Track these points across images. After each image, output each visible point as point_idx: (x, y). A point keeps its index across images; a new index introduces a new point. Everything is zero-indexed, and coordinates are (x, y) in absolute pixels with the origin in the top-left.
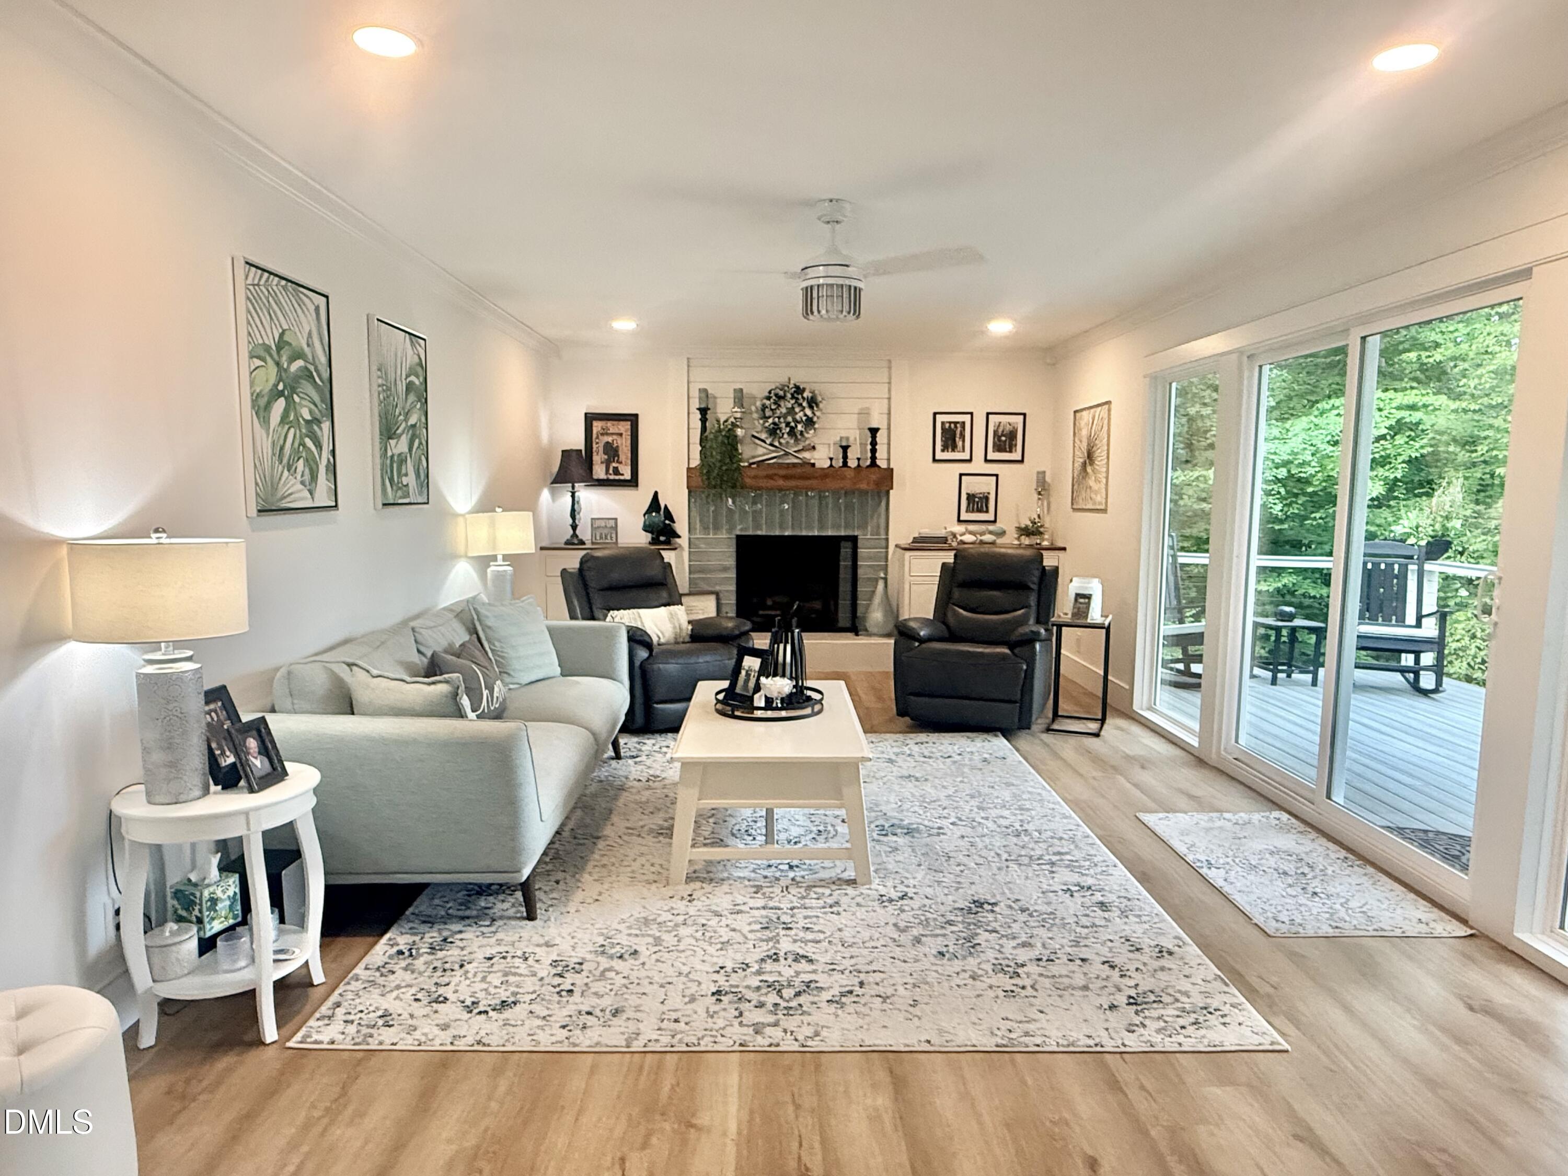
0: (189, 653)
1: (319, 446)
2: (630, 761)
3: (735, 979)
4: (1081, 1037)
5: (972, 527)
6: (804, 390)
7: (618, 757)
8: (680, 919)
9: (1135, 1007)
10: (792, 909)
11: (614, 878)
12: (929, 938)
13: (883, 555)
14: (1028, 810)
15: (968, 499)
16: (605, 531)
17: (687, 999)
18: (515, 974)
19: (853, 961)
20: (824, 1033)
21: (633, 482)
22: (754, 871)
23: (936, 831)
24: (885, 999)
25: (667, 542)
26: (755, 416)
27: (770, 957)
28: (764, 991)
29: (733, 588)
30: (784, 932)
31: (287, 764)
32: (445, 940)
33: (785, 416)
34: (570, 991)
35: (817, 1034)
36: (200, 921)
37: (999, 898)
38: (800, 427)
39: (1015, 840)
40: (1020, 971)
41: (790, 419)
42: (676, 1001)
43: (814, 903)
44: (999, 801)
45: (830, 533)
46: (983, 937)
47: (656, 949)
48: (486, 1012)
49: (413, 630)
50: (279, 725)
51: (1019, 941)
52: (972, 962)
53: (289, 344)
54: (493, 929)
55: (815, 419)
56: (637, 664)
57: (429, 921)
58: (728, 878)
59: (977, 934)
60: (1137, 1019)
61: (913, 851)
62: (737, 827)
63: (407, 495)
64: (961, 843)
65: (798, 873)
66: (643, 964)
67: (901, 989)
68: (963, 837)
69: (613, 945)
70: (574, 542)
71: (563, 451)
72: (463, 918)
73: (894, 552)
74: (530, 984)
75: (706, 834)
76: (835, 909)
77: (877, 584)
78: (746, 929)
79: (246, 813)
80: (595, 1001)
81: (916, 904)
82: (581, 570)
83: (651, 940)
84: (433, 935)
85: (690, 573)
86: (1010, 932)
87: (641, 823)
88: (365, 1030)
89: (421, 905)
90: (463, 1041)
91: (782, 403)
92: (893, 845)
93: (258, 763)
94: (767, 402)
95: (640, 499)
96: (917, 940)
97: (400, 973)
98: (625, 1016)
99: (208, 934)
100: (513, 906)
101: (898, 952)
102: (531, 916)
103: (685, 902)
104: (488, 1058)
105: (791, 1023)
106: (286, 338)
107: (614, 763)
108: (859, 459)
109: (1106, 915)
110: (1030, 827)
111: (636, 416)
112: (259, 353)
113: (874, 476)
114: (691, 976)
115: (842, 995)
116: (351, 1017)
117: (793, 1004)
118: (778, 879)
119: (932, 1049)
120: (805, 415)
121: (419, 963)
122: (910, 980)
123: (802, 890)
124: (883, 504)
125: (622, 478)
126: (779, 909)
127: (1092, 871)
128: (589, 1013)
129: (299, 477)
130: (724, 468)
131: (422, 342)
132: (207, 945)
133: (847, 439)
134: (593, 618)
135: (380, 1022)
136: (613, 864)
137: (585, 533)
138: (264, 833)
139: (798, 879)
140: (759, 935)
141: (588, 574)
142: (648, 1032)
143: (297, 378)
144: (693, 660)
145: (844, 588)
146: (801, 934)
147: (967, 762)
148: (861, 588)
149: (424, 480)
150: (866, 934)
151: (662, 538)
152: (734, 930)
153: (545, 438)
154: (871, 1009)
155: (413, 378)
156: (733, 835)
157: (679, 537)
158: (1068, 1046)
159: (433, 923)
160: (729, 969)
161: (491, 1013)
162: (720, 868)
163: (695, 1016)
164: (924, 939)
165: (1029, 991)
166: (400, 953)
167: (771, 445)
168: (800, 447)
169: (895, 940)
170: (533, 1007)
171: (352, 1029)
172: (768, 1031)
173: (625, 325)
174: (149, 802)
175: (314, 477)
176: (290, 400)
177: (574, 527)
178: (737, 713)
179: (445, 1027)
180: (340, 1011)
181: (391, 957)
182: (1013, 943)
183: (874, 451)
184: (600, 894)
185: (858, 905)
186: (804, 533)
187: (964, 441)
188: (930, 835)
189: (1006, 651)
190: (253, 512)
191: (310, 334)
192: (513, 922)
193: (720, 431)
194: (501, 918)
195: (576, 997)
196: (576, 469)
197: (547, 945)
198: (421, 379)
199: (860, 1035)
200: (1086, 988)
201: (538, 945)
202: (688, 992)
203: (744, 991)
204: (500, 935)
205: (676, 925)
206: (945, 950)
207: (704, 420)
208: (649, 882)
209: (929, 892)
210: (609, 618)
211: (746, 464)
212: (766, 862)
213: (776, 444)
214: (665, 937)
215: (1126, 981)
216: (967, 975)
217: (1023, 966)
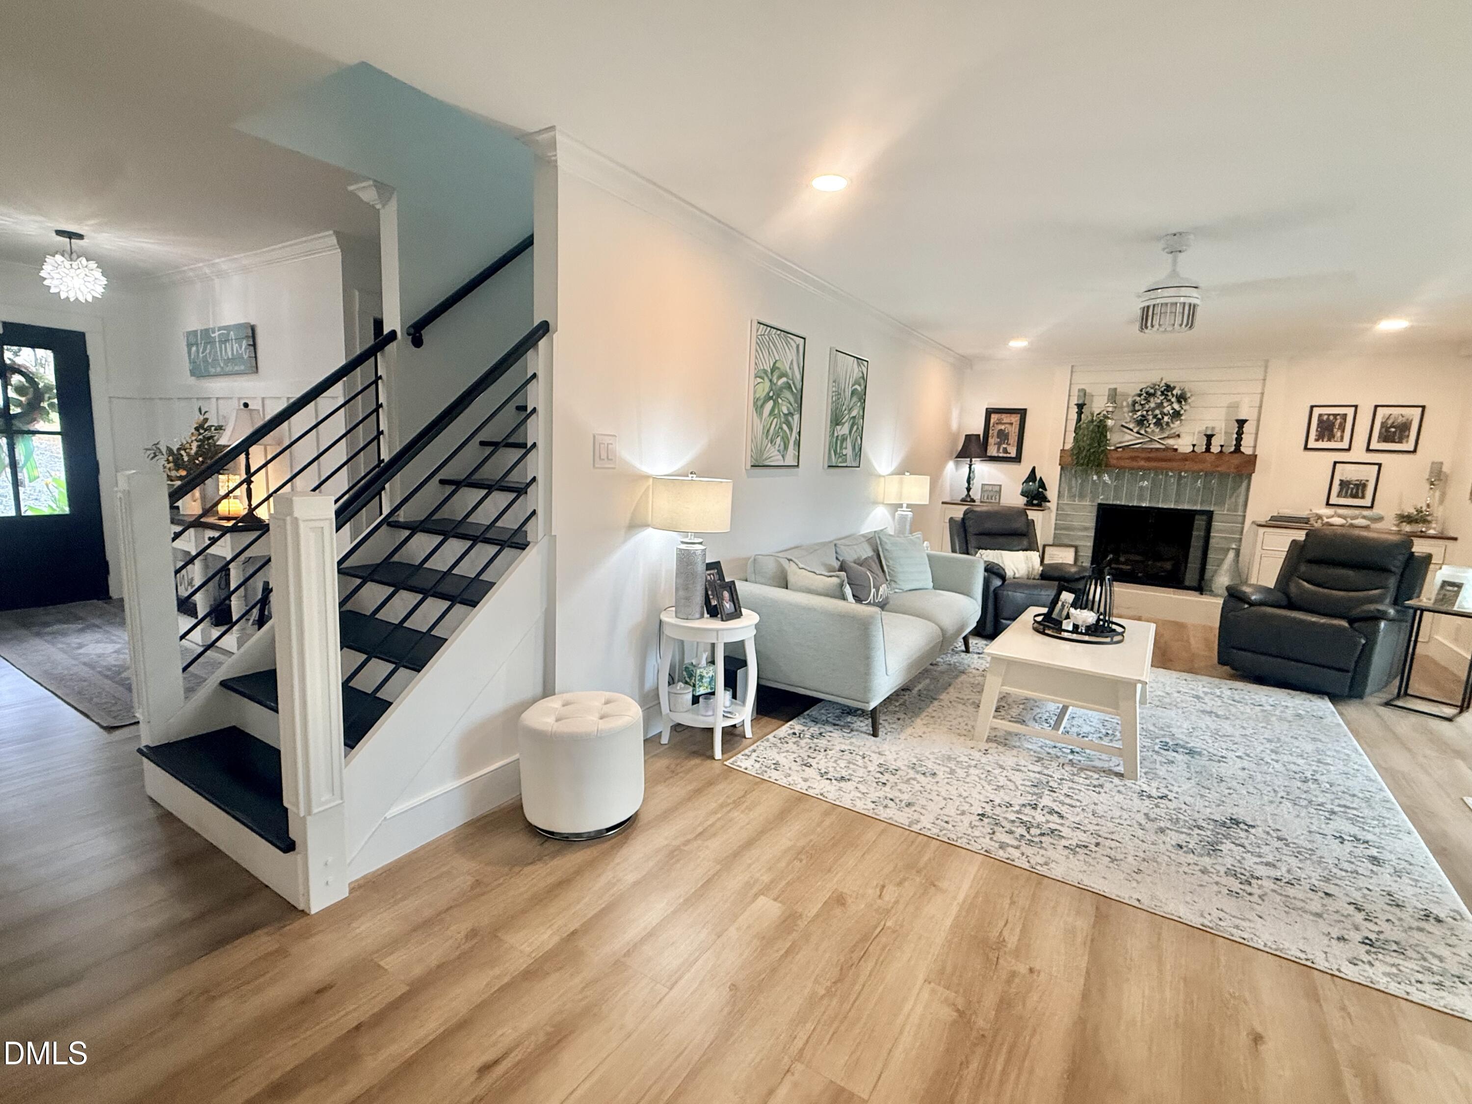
0: (701, 540)
1: (791, 429)
2: (976, 656)
3: (998, 810)
4: (1294, 948)
5: (1341, 511)
6: (1174, 388)
7: (967, 651)
8: (974, 763)
9: (1368, 947)
10: (1061, 779)
11: (936, 726)
12: (1173, 832)
13: (1239, 529)
14: (1328, 764)
15: (1340, 485)
16: (991, 494)
17: (959, 812)
18: (854, 764)
19: (1097, 828)
20: (1053, 865)
21: (1018, 459)
22: (1041, 747)
23: (1216, 758)
24: (1113, 860)
25: (1039, 505)
26: (1126, 409)
27: (1030, 805)
28: (1017, 824)
29: (1090, 544)
30: (1048, 793)
31: (743, 610)
32: (821, 734)
33: (1153, 410)
34: (884, 784)
35: (1046, 864)
36: (694, 686)
37: (1258, 823)
38: (1166, 419)
39: (1299, 784)
40: (1253, 881)
41: (1157, 412)
42: (951, 810)
43: (1081, 780)
44: (1298, 750)
45: (1186, 507)
46: (1226, 846)
47: (949, 776)
48: (831, 780)
49: (835, 545)
50: (740, 586)
51: (1264, 860)
52: (1206, 861)
53: (778, 368)
54: (850, 735)
55: (1182, 412)
56: (992, 589)
57: (815, 721)
58: (1019, 747)
59: (1222, 843)
60: (1366, 958)
61: (1188, 767)
62: (1040, 715)
63: (846, 461)
64: (1240, 773)
65: (1077, 757)
66: (937, 782)
67: (1130, 859)
68: (1244, 769)
69: (921, 766)
70: (968, 499)
71: (966, 436)
72: (835, 725)
73: (1250, 527)
74: (861, 772)
75: (1014, 715)
76: (1097, 789)
77: (1226, 555)
78: (1019, 782)
79: (717, 631)
80: (898, 794)
81: (1172, 805)
82: (963, 519)
83: (948, 770)
84: (815, 729)
85: (1055, 529)
86: (1257, 850)
87: (969, 697)
88: (764, 768)
89: (813, 711)
90: (813, 791)
91: (1152, 399)
92: (1171, 759)
93: (728, 606)
94: (1138, 399)
95: (1022, 471)
96: (1162, 830)
97: (791, 744)
98: (913, 809)
99: (697, 694)
100: (867, 725)
101: (1140, 833)
102: (875, 734)
103: (980, 753)
104: (826, 806)
105: (1029, 851)
106: (777, 365)
107: (963, 655)
108: (1222, 446)
109: (1375, 868)
110: (1324, 778)
111: (1025, 410)
112: (760, 375)
113: (1236, 460)
114: (967, 800)
115: (1078, 846)
116: (758, 759)
117: (1036, 839)
118: (1058, 757)
119: (1140, 906)
120: (1173, 409)
121: (803, 743)
122: (1142, 855)
123: (1075, 770)
124: (1244, 485)
125: (1008, 455)
126: (1051, 777)
127: (1377, 830)
128: (892, 800)
129: (777, 446)
130: (1092, 450)
131: (865, 363)
132: (696, 700)
133: (1213, 428)
134: (968, 554)
135: (773, 766)
136: (939, 718)
137: (976, 494)
138: (725, 644)
139: (1074, 761)
140: (1028, 789)
141: (969, 523)
142: (926, 823)
143: (781, 389)
144: (1036, 592)
145: (1195, 554)
146: (1062, 798)
147: (1277, 713)
148: (1211, 555)
149: (858, 452)
150: (1117, 813)
151: (1035, 502)
152: (1010, 780)
153: (954, 426)
154: (1098, 863)
155: (857, 387)
156: (1034, 719)
157: (1049, 501)
158: (1276, 950)
159: (817, 723)
160: (996, 803)
161: (833, 781)
162: (1016, 739)
163: (960, 824)
164: (1168, 831)
165: (1255, 898)
166: (794, 734)
167: (1138, 433)
168: (1165, 435)
169: (1140, 825)
170: (859, 786)
171: (757, 765)
172: (1010, 849)
173: (1018, 344)
174: (676, 617)
175: (786, 448)
176: (776, 403)
177: (969, 489)
178: (1047, 632)
179: (805, 780)
180: (754, 755)
181: (789, 735)
182: (1258, 860)
183: (1239, 440)
184: (924, 733)
185: (1119, 792)
186: (1160, 506)
187: (1343, 431)
188: (1210, 760)
189: (1345, 624)
190: (749, 467)
191: (792, 361)
192: (863, 735)
193: (1092, 421)
194: (857, 730)
195: (887, 788)
196: (974, 448)
197: (879, 753)
198: (863, 387)
199: (1081, 876)
200: (1319, 915)
201: (874, 752)
202: (961, 808)
203: (1001, 819)
204: (853, 740)
205: (970, 766)
206: (1184, 844)
207: (1080, 413)
208: (959, 735)
209: (1189, 800)
210: (978, 555)
211: (1113, 448)
212: (1053, 744)
213: (1143, 432)
214: (958, 770)
215: (1371, 926)
216: (1197, 868)
217: (1258, 878)
